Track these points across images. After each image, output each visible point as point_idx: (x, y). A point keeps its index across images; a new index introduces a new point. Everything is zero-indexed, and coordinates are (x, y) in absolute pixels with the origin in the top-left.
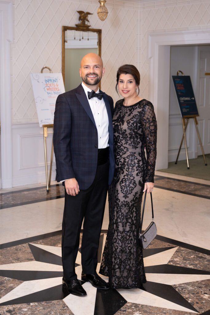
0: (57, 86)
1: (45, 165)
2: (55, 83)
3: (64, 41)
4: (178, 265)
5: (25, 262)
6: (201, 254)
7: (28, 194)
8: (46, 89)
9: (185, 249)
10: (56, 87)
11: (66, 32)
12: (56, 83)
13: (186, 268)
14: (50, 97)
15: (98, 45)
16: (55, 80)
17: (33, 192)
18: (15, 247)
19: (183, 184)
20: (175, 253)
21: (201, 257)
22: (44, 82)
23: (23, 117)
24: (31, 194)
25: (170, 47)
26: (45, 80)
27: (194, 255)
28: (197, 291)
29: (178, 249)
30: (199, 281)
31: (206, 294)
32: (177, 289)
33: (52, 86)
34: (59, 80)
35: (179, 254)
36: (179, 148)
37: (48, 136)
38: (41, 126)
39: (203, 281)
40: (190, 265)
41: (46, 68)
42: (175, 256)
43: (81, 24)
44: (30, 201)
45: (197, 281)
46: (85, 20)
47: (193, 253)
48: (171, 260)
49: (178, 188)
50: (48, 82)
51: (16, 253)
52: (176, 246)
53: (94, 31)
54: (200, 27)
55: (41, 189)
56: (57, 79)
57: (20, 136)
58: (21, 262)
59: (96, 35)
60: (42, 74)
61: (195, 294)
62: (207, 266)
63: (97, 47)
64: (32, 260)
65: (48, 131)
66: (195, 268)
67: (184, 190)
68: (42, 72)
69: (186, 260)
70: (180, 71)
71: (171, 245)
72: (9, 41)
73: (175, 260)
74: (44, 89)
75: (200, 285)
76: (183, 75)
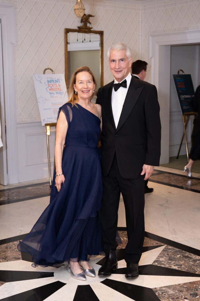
0: (60, 86)
1: (48, 162)
2: (57, 84)
3: (67, 43)
4: (163, 266)
5: (11, 261)
6: (188, 253)
7: (31, 189)
8: (48, 89)
9: (172, 248)
10: (58, 87)
11: (68, 34)
12: (59, 83)
13: (170, 269)
14: (52, 97)
15: (100, 46)
16: (57, 80)
17: (37, 187)
18: (6, 245)
19: (181, 178)
20: (162, 252)
21: (187, 257)
22: (47, 83)
23: (28, 116)
24: (34, 190)
25: (170, 47)
26: (47, 80)
27: (181, 255)
28: (177, 295)
29: (165, 248)
30: (181, 284)
31: (186, 299)
32: (157, 293)
33: (54, 86)
34: (62, 80)
35: (166, 253)
36: (180, 143)
37: (50, 134)
38: (43, 124)
39: (185, 284)
40: (174, 266)
41: (48, 69)
42: (161, 255)
43: (84, 26)
44: (32, 196)
45: (179, 284)
46: (87, 23)
47: (180, 252)
48: (156, 260)
49: (176, 183)
50: (50, 82)
51: (5, 251)
52: (164, 244)
53: (96, 32)
54: (198, 26)
55: (45, 185)
56: (59, 80)
57: (25, 135)
58: (7, 261)
59: (98, 36)
60: (44, 75)
61: (175, 299)
62: (192, 267)
63: (99, 48)
64: (18, 259)
65: (50, 129)
66: (179, 269)
67: (181, 185)
68: (44, 73)
69: (172, 259)
70: (181, 70)
71: (159, 243)
72: (12, 44)
73: (160, 260)
74: (46, 89)
75: (181, 289)
76: (184, 74)
